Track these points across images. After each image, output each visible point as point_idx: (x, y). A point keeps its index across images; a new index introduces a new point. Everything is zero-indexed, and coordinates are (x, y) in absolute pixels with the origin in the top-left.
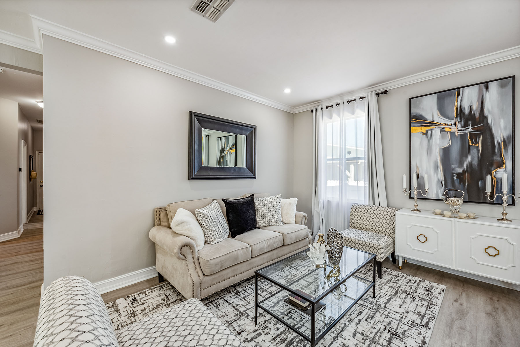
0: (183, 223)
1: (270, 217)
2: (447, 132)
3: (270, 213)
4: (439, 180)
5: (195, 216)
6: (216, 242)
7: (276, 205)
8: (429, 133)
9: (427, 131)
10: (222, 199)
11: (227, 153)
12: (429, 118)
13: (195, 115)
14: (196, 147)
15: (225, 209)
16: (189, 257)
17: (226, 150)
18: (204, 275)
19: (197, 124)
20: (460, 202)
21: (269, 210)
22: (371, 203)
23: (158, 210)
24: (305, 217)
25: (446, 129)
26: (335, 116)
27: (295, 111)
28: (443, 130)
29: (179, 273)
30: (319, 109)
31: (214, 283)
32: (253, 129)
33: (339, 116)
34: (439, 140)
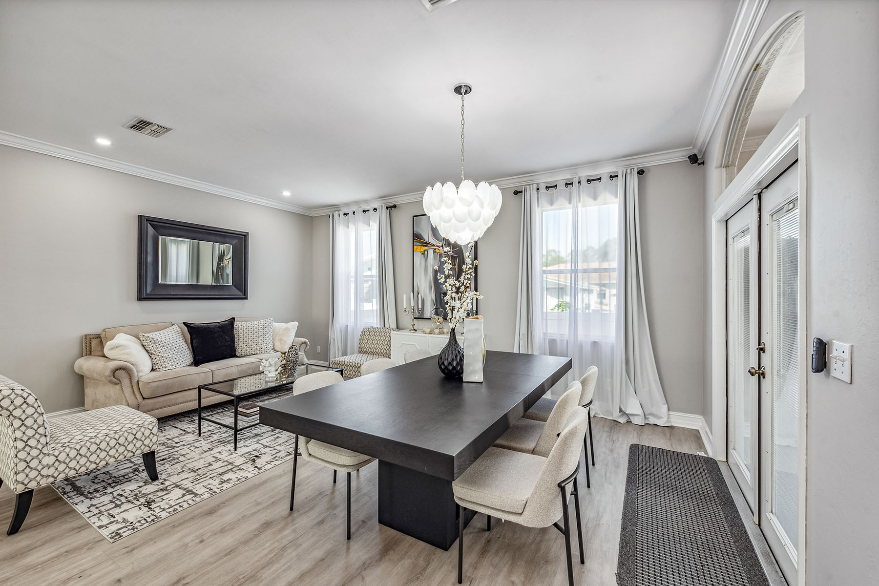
0: (120, 346)
1: (255, 343)
2: (438, 253)
3: (255, 339)
4: (432, 299)
5: (141, 341)
6: (167, 369)
7: (265, 330)
8: (426, 252)
9: (425, 251)
10: (184, 323)
11: (229, 263)
12: (427, 239)
13: (147, 220)
14: (150, 259)
15: (188, 336)
16: (126, 382)
17: (226, 259)
18: (144, 398)
19: (151, 230)
20: (440, 320)
21: (255, 335)
22: (383, 326)
23: (88, 337)
24: (305, 343)
25: (437, 251)
26: (352, 226)
27: (314, 214)
28: (435, 252)
29: (112, 399)
30: (336, 214)
31: (157, 407)
32: (244, 237)
33: (355, 224)
34: (432, 261)
